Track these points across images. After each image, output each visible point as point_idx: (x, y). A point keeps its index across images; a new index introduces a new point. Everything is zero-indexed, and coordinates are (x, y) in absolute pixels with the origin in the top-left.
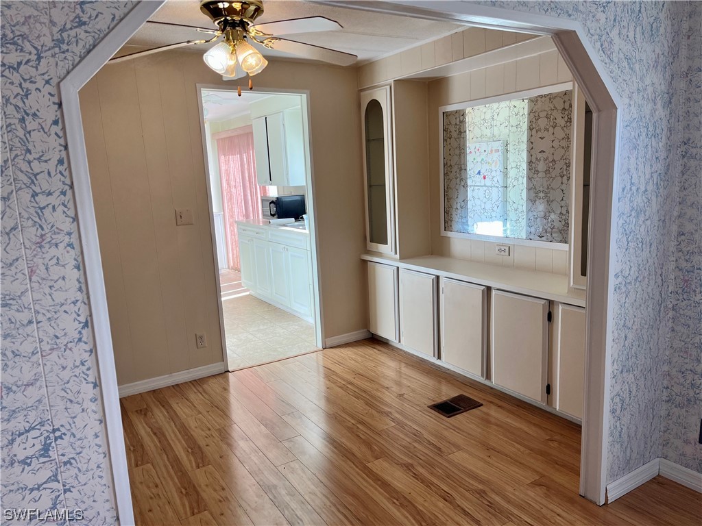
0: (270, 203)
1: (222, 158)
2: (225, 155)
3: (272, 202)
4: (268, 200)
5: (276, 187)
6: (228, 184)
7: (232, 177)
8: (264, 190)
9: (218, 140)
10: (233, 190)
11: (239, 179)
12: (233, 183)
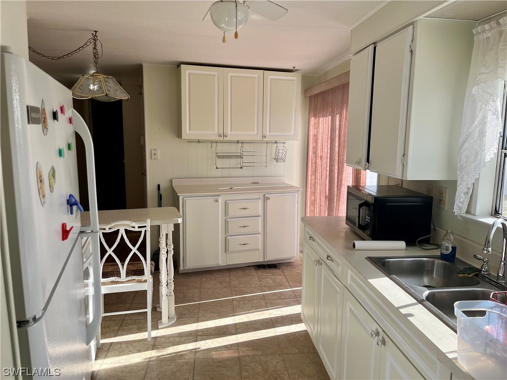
0: (361, 206)
1: (312, 119)
2: (315, 116)
3: (365, 204)
4: (358, 198)
5: (376, 175)
6: (315, 153)
7: (319, 145)
8: (357, 176)
9: (311, 97)
10: (319, 161)
11: (327, 150)
12: (319, 153)
